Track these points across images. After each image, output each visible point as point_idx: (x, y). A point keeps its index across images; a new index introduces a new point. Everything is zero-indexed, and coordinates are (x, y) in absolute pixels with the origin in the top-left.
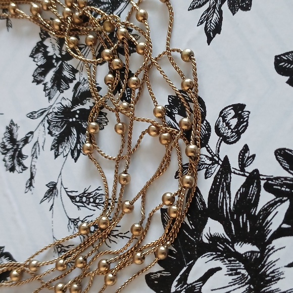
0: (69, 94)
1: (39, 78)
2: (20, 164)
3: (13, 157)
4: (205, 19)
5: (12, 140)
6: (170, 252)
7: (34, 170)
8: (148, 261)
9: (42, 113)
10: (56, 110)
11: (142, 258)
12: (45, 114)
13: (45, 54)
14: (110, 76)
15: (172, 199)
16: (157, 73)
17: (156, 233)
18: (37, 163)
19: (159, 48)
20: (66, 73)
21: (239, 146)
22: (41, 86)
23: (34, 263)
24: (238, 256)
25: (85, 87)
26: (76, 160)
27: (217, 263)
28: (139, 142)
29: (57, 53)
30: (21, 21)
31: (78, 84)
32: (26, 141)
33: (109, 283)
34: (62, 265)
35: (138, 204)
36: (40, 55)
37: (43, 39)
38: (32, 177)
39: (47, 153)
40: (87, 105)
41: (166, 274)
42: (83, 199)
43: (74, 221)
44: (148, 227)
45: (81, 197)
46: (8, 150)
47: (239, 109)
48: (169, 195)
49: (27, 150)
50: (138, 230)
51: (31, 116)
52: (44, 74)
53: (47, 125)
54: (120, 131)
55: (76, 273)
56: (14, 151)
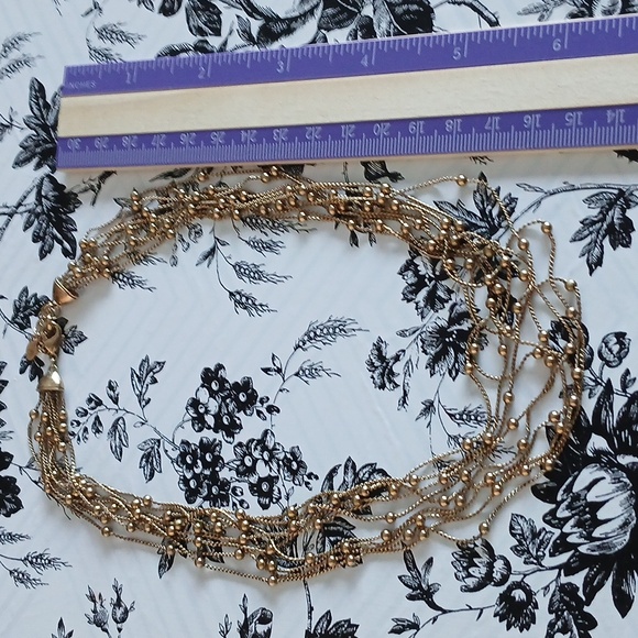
0: (444, 314)
1: (410, 296)
2: (390, 381)
3: (382, 375)
4: (587, 251)
5: (381, 358)
6: (555, 465)
7: (407, 389)
8: (533, 474)
9: (414, 332)
10: (430, 330)
11: (529, 471)
12: (418, 332)
13: (416, 273)
14: (491, 300)
15: (558, 417)
16: (539, 299)
17: (541, 448)
18: (410, 380)
19: (541, 276)
20: (440, 293)
21: (621, 370)
22: (413, 305)
23: (414, 477)
24: (621, 467)
25: (463, 308)
26: (454, 379)
27: (602, 474)
28: (522, 363)
29: (430, 273)
30: (387, 237)
31: (455, 304)
32: (397, 358)
33: (496, 493)
34: (446, 479)
35: (523, 422)
36: (410, 273)
37: (414, 258)
38: (405, 394)
39: (421, 372)
40: (465, 326)
41: (551, 484)
42: (464, 416)
43: (455, 438)
44: (533, 443)
45: (461, 415)
46: (377, 367)
47: (620, 336)
48: (555, 413)
49: (398, 368)
50: (525, 445)
51: (402, 334)
52: (416, 292)
53: (420, 344)
54: (503, 353)
55: (459, 486)
56: (383, 368)
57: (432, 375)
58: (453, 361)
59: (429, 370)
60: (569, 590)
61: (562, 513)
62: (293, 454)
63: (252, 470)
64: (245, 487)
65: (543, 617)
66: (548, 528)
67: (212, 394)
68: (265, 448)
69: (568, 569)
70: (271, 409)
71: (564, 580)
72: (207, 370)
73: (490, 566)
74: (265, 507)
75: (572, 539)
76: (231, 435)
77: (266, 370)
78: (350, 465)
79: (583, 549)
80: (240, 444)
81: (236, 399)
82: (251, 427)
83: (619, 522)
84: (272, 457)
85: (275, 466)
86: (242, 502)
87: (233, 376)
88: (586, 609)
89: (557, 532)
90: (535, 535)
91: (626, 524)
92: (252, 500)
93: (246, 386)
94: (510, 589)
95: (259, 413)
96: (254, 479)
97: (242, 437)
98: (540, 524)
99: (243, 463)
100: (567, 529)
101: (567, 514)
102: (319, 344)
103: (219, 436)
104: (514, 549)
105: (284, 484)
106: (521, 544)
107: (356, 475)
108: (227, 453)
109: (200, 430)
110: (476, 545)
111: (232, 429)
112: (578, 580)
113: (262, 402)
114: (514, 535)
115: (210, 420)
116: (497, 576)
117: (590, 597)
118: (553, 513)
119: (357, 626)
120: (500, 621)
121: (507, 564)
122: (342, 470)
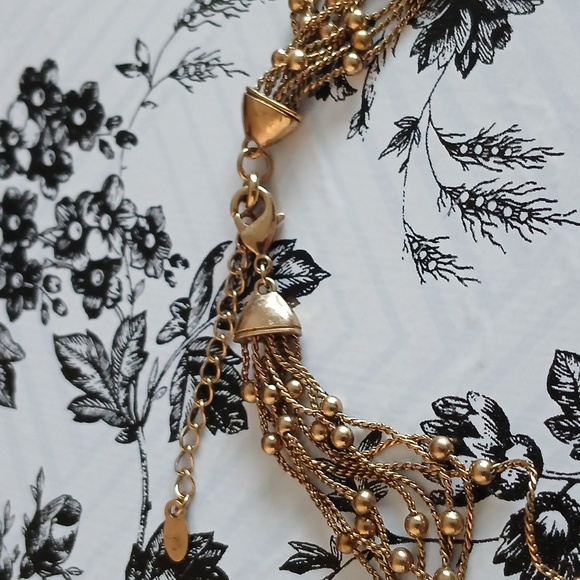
57: (421, 67)
58: (466, 39)
59: (416, 58)
62: (150, 219)
63: (78, 247)
64: (64, 276)
67: (33, 112)
68: (105, 209)
70: (125, 138)
72: (29, 71)
73: (498, 456)
74: (93, 313)
76: (52, 183)
77: (123, 68)
80: (65, 202)
81: (68, 122)
82: (87, 168)
84: (115, 224)
85: (117, 240)
86: (56, 303)
87: (67, 81)
92: (73, 299)
93: (86, 98)
94: (536, 508)
95: (103, 145)
96: (80, 263)
97: (70, 188)
99: (66, 236)
102: (219, 18)
103: (35, 186)
104: (554, 424)
105: (129, 275)
108: (44, 216)
109: (7, 175)
110: (472, 412)
111: (54, 173)
113: (110, 125)
114: (555, 395)
115: (24, 158)
116: (510, 478)
119: (223, 548)
120: (508, 572)
121: (535, 454)
122: (229, 252)
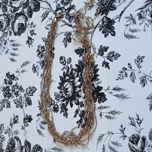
0: (44, 58)
2: (36, 71)
3: (34, 70)
4: (65, 44)
5: (34, 67)
10: (42, 61)
12: (40, 62)
18: (39, 71)
20: (43, 54)
21: (70, 64)
22: (39, 57)
24: (71, 81)
27: (68, 83)
29: (41, 51)
32: (37, 67)
36: (38, 51)
37: (39, 48)
38: (38, 73)
39: (40, 69)
41: (60, 86)
47: (70, 58)
49: (37, 69)
51: (37, 62)
52: (39, 55)
53: (40, 64)
56: (34, 69)
57: (42, 69)
60: (63, 104)
61: (62, 91)
62: (21, 86)
63: (14, 90)
64: (13, 93)
65: (60, 110)
66: (60, 94)
67: (8, 77)
68: (16, 86)
69: (63, 101)
70: (17, 79)
71: (63, 103)
72: (7, 73)
73: (52, 102)
74: (17, 97)
75: (64, 95)
76: (11, 85)
77: (16, 72)
78: (30, 87)
79: (65, 97)
80: (12, 86)
81: (12, 78)
82: (14, 82)
83: (71, 91)
84: (18, 88)
85: (18, 89)
86: (13, 96)
87: (11, 74)
88: (66, 107)
89: (62, 94)
90: (58, 95)
91: (72, 91)
92: (15, 96)
93: (13, 75)
94: (55, 106)
95: (15, 80)
96: (15, 92)
97: (13, 85)
98: (59, 93)
99: (13, 90)
100: (63, 94)
101: (63, 91)
102: (24, 66)
103: (9, 85)
104: (55, 98)
105: (20, 92)
106: (56, 97)
107: (31, 89)
108: (11, 88)
109: (6, 84)
111: (11, 83)
112: (65, 102)
113: (16, 78)
114: (55, 96)
115: (8, 82)
116: (53, 104)
117: (67, 105)
118: (61, 91)
119: (31, 116)
120: (53, 111)
121: (54, 101)
122: (28, 88)
